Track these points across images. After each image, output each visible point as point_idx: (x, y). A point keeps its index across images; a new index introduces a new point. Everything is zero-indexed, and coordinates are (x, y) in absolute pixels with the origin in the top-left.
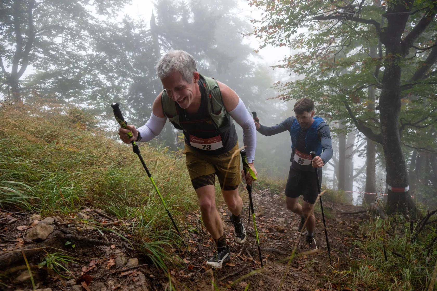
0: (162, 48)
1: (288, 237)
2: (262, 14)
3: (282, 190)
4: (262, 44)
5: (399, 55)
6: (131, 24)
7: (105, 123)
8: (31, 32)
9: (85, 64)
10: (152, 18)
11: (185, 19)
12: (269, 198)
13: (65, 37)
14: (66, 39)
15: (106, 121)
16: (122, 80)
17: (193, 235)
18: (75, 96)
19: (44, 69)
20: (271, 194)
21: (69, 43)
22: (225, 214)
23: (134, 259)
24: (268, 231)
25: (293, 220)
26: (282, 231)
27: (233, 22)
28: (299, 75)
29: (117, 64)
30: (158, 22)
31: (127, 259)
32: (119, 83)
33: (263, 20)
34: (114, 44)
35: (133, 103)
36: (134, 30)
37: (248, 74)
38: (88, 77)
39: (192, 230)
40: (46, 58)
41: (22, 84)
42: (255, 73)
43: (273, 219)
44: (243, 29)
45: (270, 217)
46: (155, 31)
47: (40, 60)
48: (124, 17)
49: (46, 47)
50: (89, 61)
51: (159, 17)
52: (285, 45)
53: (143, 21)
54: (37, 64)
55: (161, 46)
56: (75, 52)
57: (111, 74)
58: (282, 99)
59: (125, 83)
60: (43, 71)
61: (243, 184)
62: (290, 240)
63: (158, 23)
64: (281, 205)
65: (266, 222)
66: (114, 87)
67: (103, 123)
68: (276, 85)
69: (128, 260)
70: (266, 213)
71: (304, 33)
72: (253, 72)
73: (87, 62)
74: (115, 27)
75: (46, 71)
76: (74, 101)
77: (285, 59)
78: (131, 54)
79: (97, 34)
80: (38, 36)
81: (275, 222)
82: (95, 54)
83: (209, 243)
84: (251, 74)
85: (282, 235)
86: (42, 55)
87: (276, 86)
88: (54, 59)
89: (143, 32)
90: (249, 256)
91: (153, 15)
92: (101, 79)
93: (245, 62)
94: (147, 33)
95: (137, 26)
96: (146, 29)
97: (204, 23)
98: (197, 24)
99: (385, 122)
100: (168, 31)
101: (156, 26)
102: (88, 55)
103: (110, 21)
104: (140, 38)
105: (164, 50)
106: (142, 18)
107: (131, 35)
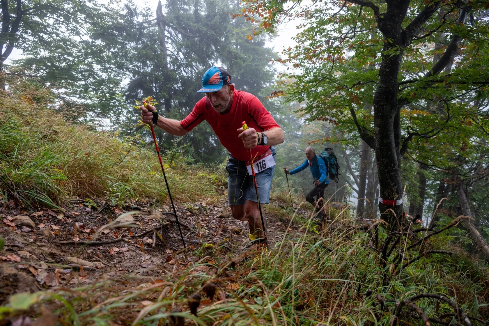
0: (170, 41)
5: (391, 41)
7: (100, 121)
8: (21, 11)
9: (79, 51)
10: (158, 6)
11: (196, 11)
13: (56, 18)
14: (57, 20)
15: (100, 119)
18: (66, 88)
19: (33, 54)
21: (61, 25)
26: (238, 233)
29: (115, 55)
30: (167, 12)
32: (114, 76)
34: (114, 32)
36: (137, 17)
37: (270, 82)
38: (82, 67)
40: (35, 41)
41: (7, 69)
46: (161, 21)
47: (30, 43)
48: (126, 2)
49: (36, 29)
50: (83, 48)
51: (168, 6)
54: (25, 47)
55: (167, 39)
56: (67, 34)
57: (108, 66)
60: (31, 56)
67: (97, 121)
72: (275, 79)
73: (81, 49)
74: (117, 13)
75: (36, 57)
76: (65, 93)
78: (133, 44)
79: (95, 19)
80: (28, 16)
82: (91, 40)
84: (273, 82)
86: (31, 38)
88: (46, 45)
89: (149, 22)
91: (160, 2)
92: (96, 69)
93: (267, 68)
94: (153, 22)
95: (142, 14)
96: (151, 18)
97: (215, 15)
98: (208, 16)
99: (379, 123)
100: (175, 22)
101: (163, 16)
102: (83, 42)
103: (111, 6)
104: (144, 28)
105: (172, 44)
106: (148, 6)
107: (133, 23)
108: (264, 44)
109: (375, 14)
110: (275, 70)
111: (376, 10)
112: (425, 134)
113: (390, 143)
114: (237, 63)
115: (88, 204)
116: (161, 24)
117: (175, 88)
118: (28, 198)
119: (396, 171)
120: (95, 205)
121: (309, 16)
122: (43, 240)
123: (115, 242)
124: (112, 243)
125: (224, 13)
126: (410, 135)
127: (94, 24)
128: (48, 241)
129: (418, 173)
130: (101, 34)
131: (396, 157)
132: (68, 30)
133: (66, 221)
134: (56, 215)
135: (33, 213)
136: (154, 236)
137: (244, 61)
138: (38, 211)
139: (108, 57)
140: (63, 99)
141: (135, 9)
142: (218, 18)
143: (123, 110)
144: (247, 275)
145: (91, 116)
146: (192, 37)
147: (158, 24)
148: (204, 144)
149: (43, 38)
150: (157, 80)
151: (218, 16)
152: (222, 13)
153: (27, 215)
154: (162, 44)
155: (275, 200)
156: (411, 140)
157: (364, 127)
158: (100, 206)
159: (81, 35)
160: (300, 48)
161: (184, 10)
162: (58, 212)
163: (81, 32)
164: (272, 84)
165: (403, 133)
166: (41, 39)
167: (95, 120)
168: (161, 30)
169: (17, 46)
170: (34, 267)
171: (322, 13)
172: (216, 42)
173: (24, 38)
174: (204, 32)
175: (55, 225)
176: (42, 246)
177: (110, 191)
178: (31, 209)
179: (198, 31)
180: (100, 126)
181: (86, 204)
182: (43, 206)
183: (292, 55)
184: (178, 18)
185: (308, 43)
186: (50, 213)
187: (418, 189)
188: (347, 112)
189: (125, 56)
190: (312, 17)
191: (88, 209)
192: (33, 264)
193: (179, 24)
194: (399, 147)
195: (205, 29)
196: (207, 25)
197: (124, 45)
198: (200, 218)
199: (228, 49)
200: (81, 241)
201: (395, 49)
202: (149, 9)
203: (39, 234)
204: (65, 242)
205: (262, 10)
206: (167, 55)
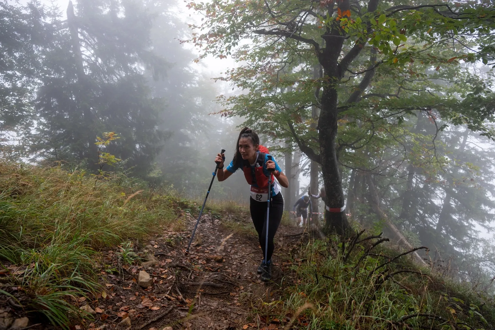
0: (84, 44)
1: (226, 267)
2: (203, 19)
3: (224, 214)
4: (203, 53)
5: (335, 78)
6: (39, 10)
7: (3, 135)
10: (69, 6)
11: (113, 13)
12: (209, 224)
15: (3, 132)
16: (27, 81)
17: (112, 276)
20: (212, 220)
22: (156, 246)
23: (22, 318)
24: (205, 263)
25: (233, 247)
26: (220, 261)
27: (173, 22)
28: (243, 89)
29: (20, 60)
30: (77, 11)
31: (11, 321)
32: (23, 85)
33: (203, 26)
34: (16, 33)
35: (44, 110)
36: (44, 18)
37: (191, 83)
39: (110, 271)
42: (200, 83)
43: (212, 248)
44: (185, 32)
45: (208, 246)
46: (74, 23)
51: (79, 7)
52: (226, 58)
53: (57, 8)
55: (81, 42)
57: (10, 72)
58: (224, 115)
59: (32, 85)
61: (180, 209)
62: (228, 271)
63: (78, 14)
64: (222, 232)
65: (203, 252)
66: (15, 88)
68: (218, 98)
69: (13, 321)
70: (205, 241)
71: (248, 45)
72: (196, 81)
74: (18, 12)
77: (228, 72)
78: (40, 49)
81: (214, 251)
83: (131, 285)
84: (194, 84)
85: (220, 265)
87: (219, 100)
89: (59, 23)
90: (179, 295)
91: (70, 3)
93: (187, 69)
94: (62, 24)
95: (49, 14)
96: (61, 19)
99: (324, 143)
101: (75, 17)
104: (53, 30)
105: (86, 47)
106: (55, 5)
107: (40, 25)
109: (316, 50)
110: (196, 72)
111: (316, 45)
116: (74, 26)
126: (341, 146)
147: (70, 26)
150: (75, 89)
154: (77, 48)
156: (342, 150)
157: (303, 141)
158: (118, 269)
174: (124, 37)
181: (107, 271)
195: (126, 34)
206: (84, 60)
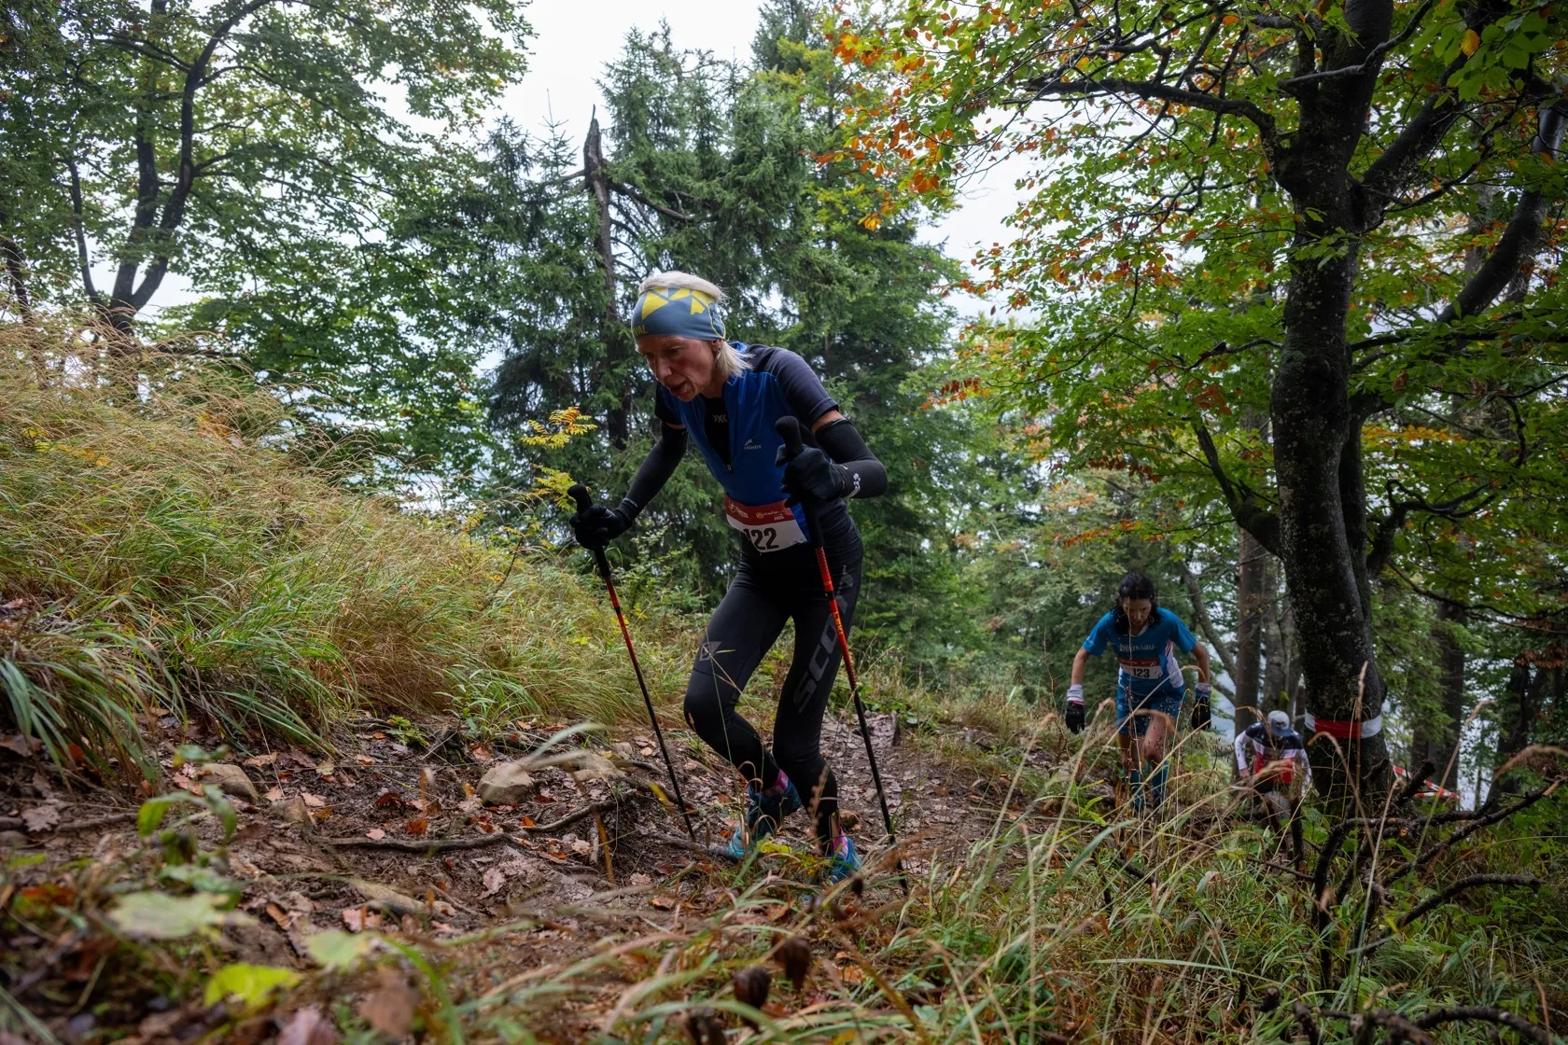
0: (624, 236)
5: (1317, 218)
6: (517, 150)
7: (411, 483)
8: (191, 167)
9: (355, 276)
10: (589, 136)
11: (703, 145)
13: (291, 181)
14: (294, 187)
15: (413, 477)
17: (396, 746)
18: (313, 386)
19: (222, 289)
30: (613, 148)
34: (459, 214)
36: (526, 170)
37: (935, 350)
38: (362, 324)
40: (228, 251)
41: (146, 334)
42: (958, 348)
46: (598, 177)
47: (213, 257)
48: (494, 127)
49: (231, 215)
50: (368, 267)
51: (618, 133)
54: (198, 269)
55: (618, 230)
56: (320, 227)
60: (216, 295)
63: (613, 155)
67: (403, 483)
72: (951, 341)
73: (361, 271)
74: (468, 158)
75: (229, 297)
76: (312, 400)
77: (979, 255)
78: (513, 250)
79: (405, 178)
80: (210, 179)
82: (389, 243)
84: (945, 351)
86: (218, 242)
88: (261, 260)
89: (563, 183)
91: (594, 123)
92: (402, 329)
94: (573, 182)
95: (541, 160)
96: (569, 171)
97: (760, 156)
98: (739, 158)
99: (1290, 471)
100: (640, 178)
101: (603, 162)
102: (365, 248)
103: (454, 137)
104: (548, 200)
105: (630, 245)
106: (559, 135)
107: (516, 187)
108: (912, 233)
109: (1262, 137)
110: (950, 314)
111: (1265, 124)
112: (1448, 504)
113: (1331, 535)
114: (830, 295)
115: (399, 732)
116: (597, 185)
117: (639, 377)
118: (236, 714)
119: (1355, 626)
120: (419, 736)
121: (1054, 147)
122: (289, 833)
123: (484, 845)
124: (476, 846)
125: (788, 145)
126: (1399, 509)
127: (401, 195)
128: (302, 837)
129: (1436, 633)
130: (418, 222)
131: (1353, 580)
132: (323, 214)
133: (341, 782)
134: (311, 765)
135: (247, 757)
136: (594, 830)
137: (853, 289)
138: (263, 751)
139: (440, 289)
140: (303, 418)
141: (521, 147)
142: (769, 163)
143: (483, 449)
144: (887, 943)
145: (386, 469)
146: (691, 221)
147: (589, 186)
148: (730, 547)
149: (251, 241)
150: (585, 355)
151: (770, 155)
152: (781, 146)
153: (235, 762)
154: (601, 245)
155: (961, 726)
156: (1401, 524)
157: (1247, 489)
158: (432, 740)
159: (361, 230)
160: (1028, 245)
161: (669, 142)
162: (317, 756)
163: (360, 218)
164: (941, 356)
165: (1375, 501)
166: (247, 247)
167: (396, 480)
168: (598, 204)
169: (176, 268)
170: (278, 907)
171: (1094, 136)
172: (764, 234)
173: (195, 243)
174: (726, 206)
175: (312, 793)
176: (286, 851)
177: (458, 693)
178: (242, 747)
179: (710, 204)
180: (412, 498)
181: (393, 732)
182: (276, 738)
183: (1004, 268)
184: (647, 166)
185: (1052, 230)
186: (299, 757)
187: (1437, 685)
188: (1186, 439)
189: (490, 285)
190: (1062, 150)
191: (401, 748)
192: (275, 898)
193: (652, 184)
194: (1361, 549)
195: (730, 197)
196: (738, 184)
197: (486, 253)
198: (728, 780)
199: (800, 254)
200: (389, 840)
201: (1332, 240)
202: (562, 144)
203: (275, 817)
204: (347, 841)
205: (908, 138)
206: (617, 277)
